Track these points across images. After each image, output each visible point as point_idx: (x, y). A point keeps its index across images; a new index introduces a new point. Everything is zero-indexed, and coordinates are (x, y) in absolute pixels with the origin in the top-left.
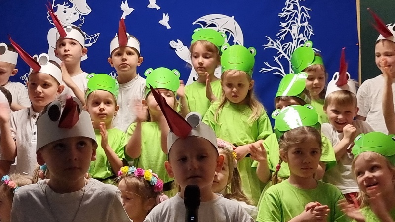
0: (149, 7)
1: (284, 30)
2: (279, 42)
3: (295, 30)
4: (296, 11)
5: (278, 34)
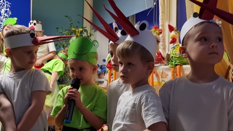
3: (3, 11)
4: (4, 3)
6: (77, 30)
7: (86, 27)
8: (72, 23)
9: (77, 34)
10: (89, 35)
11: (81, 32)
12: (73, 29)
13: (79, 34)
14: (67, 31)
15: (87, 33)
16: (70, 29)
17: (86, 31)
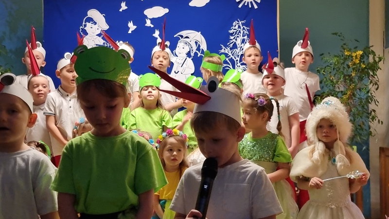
0: (146, 25)
1: (232, 41)
2: (229, 49)
3: (239, 42)
4: (240, 29)
5: (228, 44)
6: (354, 55)
7: (372, 46)
8: (345, 44)
9: (354, 60)
10: (377, 59)
11: (363, 56)
12: (346, 54)
13: (357, 60)
14: (336, 59)
15: (375, 55)
16: (343, 54)
17: (373, 52)
